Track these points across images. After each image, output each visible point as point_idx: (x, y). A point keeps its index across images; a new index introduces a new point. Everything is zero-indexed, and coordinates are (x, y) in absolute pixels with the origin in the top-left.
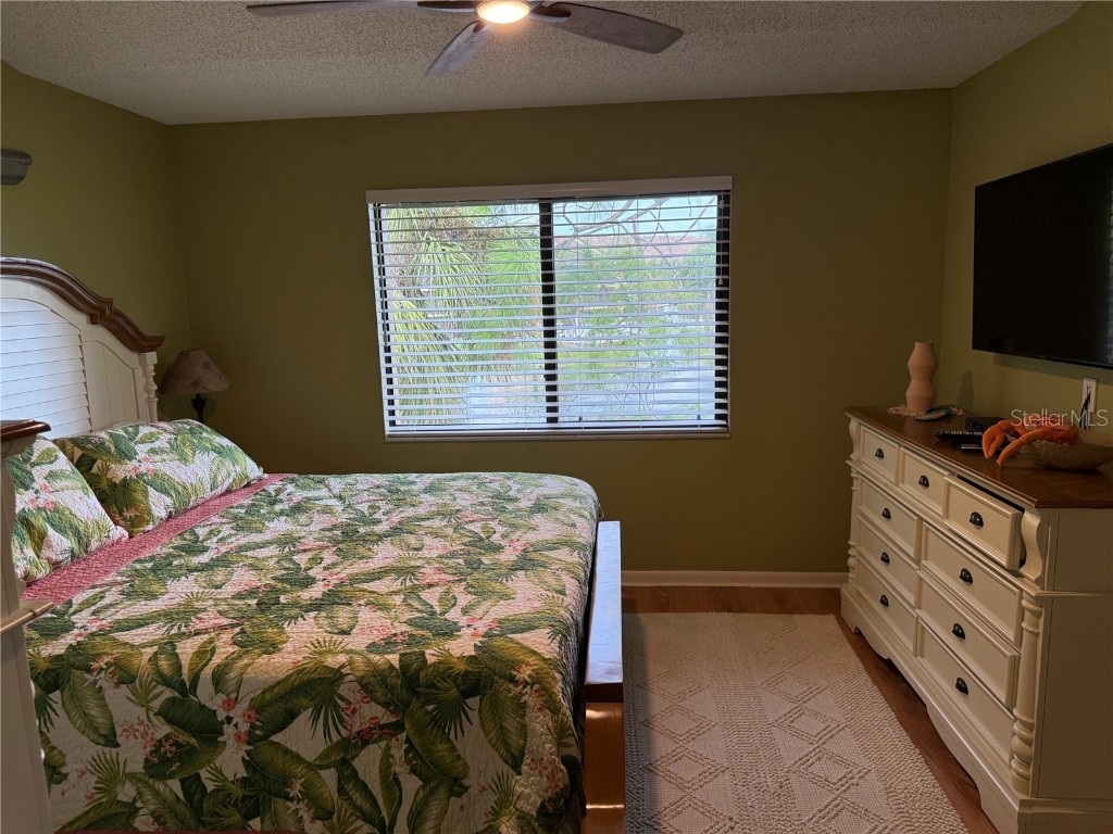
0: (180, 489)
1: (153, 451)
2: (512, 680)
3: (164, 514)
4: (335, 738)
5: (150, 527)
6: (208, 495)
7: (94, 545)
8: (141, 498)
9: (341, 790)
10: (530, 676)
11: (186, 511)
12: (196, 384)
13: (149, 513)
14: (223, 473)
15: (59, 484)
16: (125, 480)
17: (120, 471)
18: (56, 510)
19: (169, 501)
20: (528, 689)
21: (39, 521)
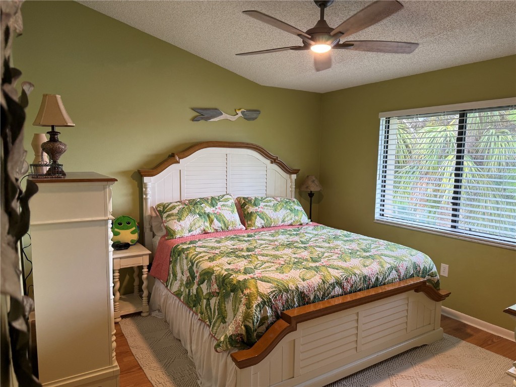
0: (269, 219)
1: (266, 206)
2: (242, 292)
3: (260, 226)
4: (208, 291)
5: (253, 228)
6: (280, 223)
7: (230, 228)
8: (254, 219)
9: (206, 307)
10: (248, 293)
11: (270, 227)
12: (307, 187)
13: (254, 224)
14: (290, 217)
15: (223, 208)
16: (251, 212)
17: (251, 209)
18: (220, 215)
19: (263, 222)
20: (244, 297)
21: (212, 217)
